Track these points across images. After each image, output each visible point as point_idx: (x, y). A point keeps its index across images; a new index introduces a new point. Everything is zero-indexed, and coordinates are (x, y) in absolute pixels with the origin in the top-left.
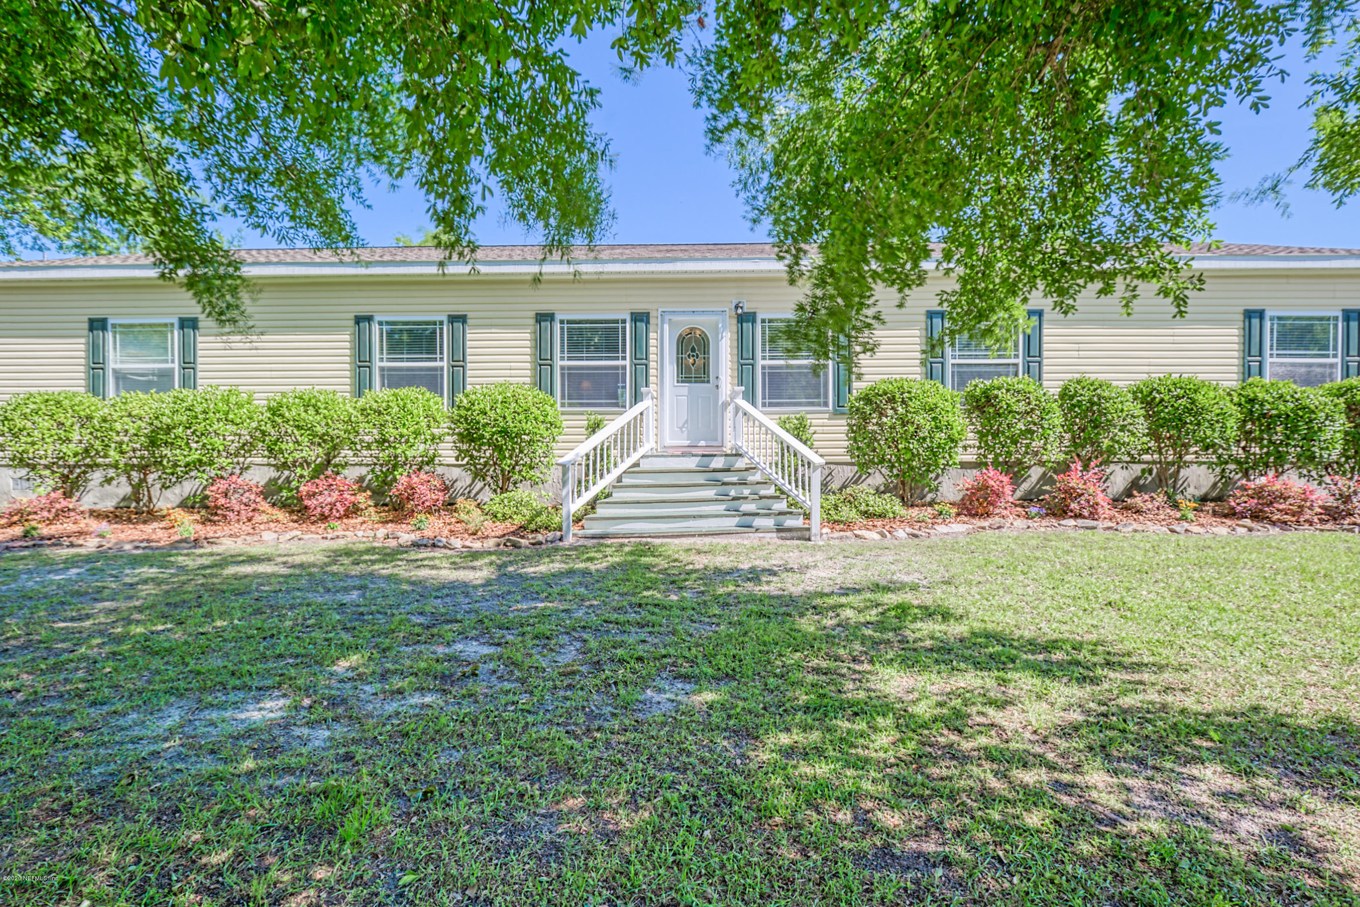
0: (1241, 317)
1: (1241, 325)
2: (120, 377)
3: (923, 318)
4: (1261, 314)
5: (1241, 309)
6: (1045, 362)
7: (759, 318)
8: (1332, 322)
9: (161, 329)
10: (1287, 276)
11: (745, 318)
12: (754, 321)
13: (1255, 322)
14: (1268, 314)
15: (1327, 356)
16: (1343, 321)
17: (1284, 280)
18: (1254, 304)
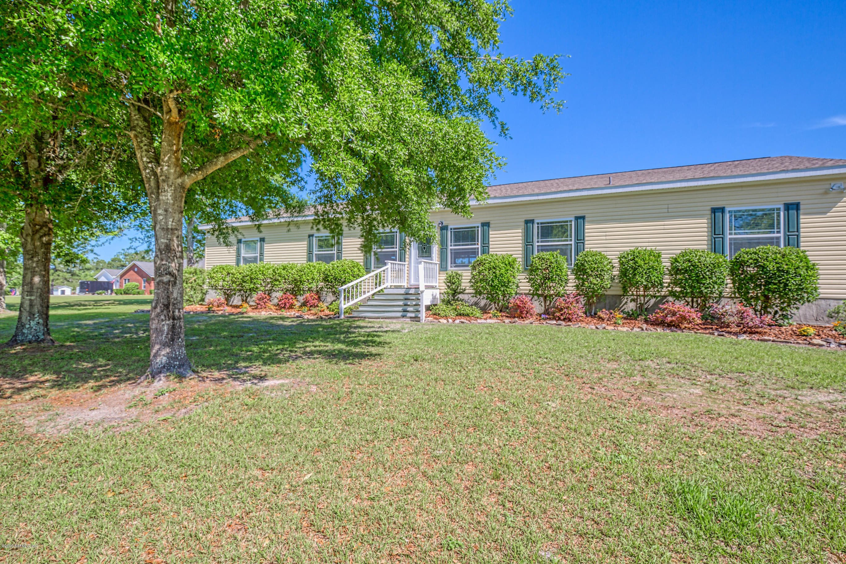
0: (709, 212)
1: (709, 217)
2: (245, 259)
3: (523, 224)
4: (722, 210)
5: (709, 208)
6: (586, 242)
7: (449, 227)
8: (775, 212)
9: (255, 242)
10: (742, 187)
11: (444, 228)
12: (447, 229)
13: (719, 215)
14: (727, 209)
15: (774, 232)
16: (785, 210)
17: (740, 189)
18: (718, 204)
